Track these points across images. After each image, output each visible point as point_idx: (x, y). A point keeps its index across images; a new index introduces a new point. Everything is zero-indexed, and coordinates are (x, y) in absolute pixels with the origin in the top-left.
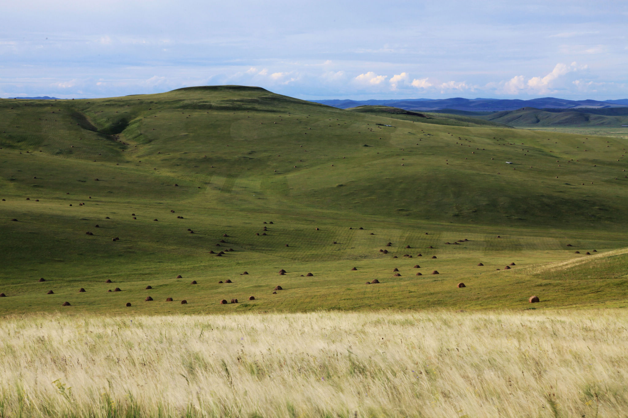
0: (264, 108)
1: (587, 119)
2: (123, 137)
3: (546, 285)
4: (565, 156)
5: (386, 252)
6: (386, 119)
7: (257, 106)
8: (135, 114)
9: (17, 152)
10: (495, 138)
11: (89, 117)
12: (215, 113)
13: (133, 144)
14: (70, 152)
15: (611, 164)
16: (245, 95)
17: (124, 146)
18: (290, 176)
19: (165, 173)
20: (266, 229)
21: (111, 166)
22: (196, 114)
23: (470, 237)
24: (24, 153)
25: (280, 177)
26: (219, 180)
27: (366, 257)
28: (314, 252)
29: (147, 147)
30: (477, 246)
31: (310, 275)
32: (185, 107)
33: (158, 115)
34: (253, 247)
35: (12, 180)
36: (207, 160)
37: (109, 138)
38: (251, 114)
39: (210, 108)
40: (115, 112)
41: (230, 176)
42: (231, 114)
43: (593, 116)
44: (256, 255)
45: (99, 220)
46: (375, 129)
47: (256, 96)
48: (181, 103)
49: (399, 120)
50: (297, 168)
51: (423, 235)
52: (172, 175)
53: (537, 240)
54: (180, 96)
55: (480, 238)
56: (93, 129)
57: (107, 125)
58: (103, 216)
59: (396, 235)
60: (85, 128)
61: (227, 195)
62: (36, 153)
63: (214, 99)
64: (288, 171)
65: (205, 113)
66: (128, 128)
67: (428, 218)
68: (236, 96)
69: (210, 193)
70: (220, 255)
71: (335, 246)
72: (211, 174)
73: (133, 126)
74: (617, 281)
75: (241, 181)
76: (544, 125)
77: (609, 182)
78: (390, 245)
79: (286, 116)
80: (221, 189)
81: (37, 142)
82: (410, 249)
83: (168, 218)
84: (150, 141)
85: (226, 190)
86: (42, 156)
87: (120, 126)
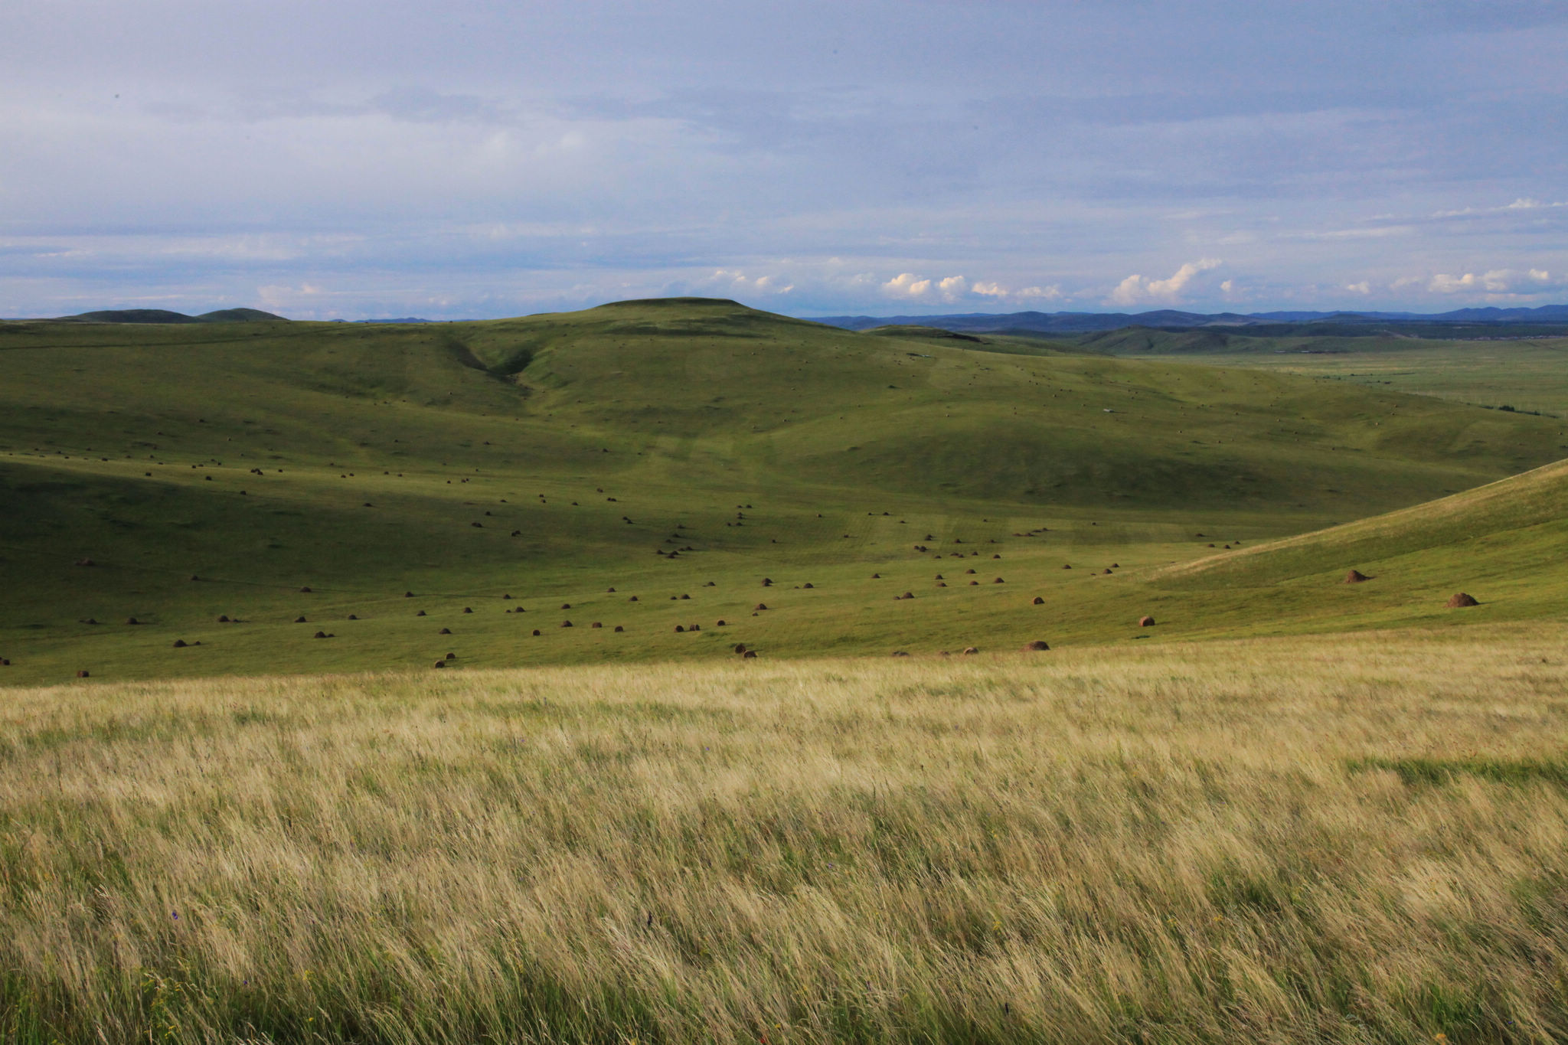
0: (737, 331)
1: (1224, 343)
2: (523, 378)
3: (1165, 598)
4: (1193, 400)
5: (924, 549)
6: (921, 346)
7: (725, 328)
8: (542, 343)
9: (369, 402)
10: (1087, 373)
11: (475, 348)
12: (662, 340)
13: (540, 388)
14: (446, 402)
15: (1260, 411)
16: (709, 312)
17: (526, 392)
18: (778, 435)
19: (588, 432)
20: (741, 516)
21: (509, 420)
22: (634, 342)
23: (1051, 524)
24: (380, 403)
25: (762, 437)
26: (668, 442)
27: (892, 557)
28: (814, 550)
29: (561, 392)
30: (1060, 538)
31: (809, 586)
32: (617, 331)
33: (577, 343)
34: (722, 544)
35: (363, 445)
36: (649, 412)
37: (504, 380)
38: (716, 341)
39: (655, 332)
40: (512, 340)
41: (686, 435)
42: (686, 341)
43: (1233, 337)
44: (726, 556)
45: (491, 504)
46: (906, 360)
47: (722, 312)
48: (611, 326)
49: (940, 347)
50: (787, 423)
51: (979, 523)
52: (599, 434)
53: (1151, 528)
54: (609, 314)
55: (1065, 525)
56: (480, 367)
57: (501, 361)
58: (497, 499)
59: (939, 522)
60: (468, 365)
61: (682, 465)
62: (399, 404)
63: (660, 319)
64: (773, 427)
65: (646, 340)
66: (532, 365)
67: (987, 496)
68: (693, 315)
69: (656, 461)
70: (672, 556)
71: (847, 541)
72: (659, 432)
73: (538, 363)
74: (1270, 590)
75: (700, 443)
76: (1160, 352)
77: (1257, 437)
78: (929, 538)
79: (769, 343)
80: (673, 456)
81: (400, 388)
82: (960, 544)
83: (593, 500)
84: (565, 384)
85: (678, 456)
86: (405, 408)
87: (521, 361)
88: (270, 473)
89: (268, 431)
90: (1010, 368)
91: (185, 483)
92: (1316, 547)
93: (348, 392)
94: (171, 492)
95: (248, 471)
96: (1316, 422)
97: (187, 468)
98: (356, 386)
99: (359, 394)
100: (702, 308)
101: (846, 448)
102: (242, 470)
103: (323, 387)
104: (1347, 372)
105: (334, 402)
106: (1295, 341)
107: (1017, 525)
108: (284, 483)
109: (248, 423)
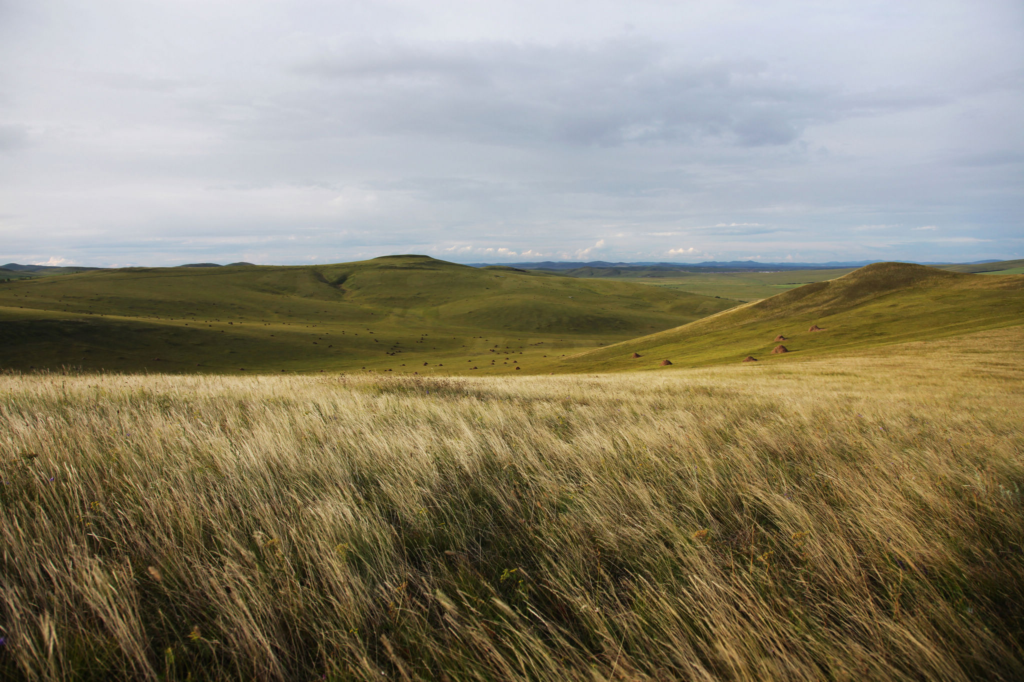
0: (428, 267)
1: (619, 273)
2: (344, 286)
4: (603, 293)
5: (493, 351)
6: (501, 273)
7: (424, 266)
8: (352, 272)
9: (281, 296)
10: (564, 283)
11: (325, 275)
12: (398, 271)
13: (349, 290)
14: (311, 296)
15: (628, 297)
16: (417, 260)
17: (344, 292)
18: (441, 307)
19: (367, 307)
20: (422, 339)
21: (335, 303)
22: (387, 272)
23: (545, 341)
24: (285, 297)
25: (435, 308)
26: (398, 311)
27: (480, 354)
28: (450, 352)
29: (357, 292)
30: (548, 346)
31: (441, 365)
32: (381, 268)
33: (365, 273)
34: (413, 349)
35: (276, 313)
36: (392, 299)
37: (335, 287)
38: (420, 271)
39: (396, 268)
40: (340, 272)
41: (405, 308)
42: (408, 271)
43: (622, 271)
44: (414, 354)
45: (322, 335)
46: (494, 278)
47: (423, 260)
48: (379, 266)
49: (509, 273)
50: (446, 302)
51: (517, 340)
52: (370, 308)
53: (583, 342)
54: (380, 261)
55: (550, 341)
56: (326, 282)
57: (335, 279)
58: (324, 333)
59: (501, 340)
60: (321, 281)
61: (402, 319)
62: (293, 297)
63: (398, 263)
64: (440, 304)
65: (392, 271)
66: (347, 281)
67: (521, 330)
68: (411, 261)
69: (392, 318)
70: (392, 355)
71: (464, 348)
72: (394, 307)
73: (349, 280)
75: (411, 311)
76: (596, 277)
77: (626, 307)
78: (496, 346)
79: (441, 272)
80: (399, 316)
81: (293, 290)
82: (508, 349)
83: (363, 333)
84: (359, 288)
85: (402, 316)
86: (295, 298)
87: (343, 279)
88: (236, 324)
89: (240, 308)
90: (534, 282)
91: (199, 328)
92: (627, 345)
93: (273, 292)
94: (194, 331)
95: (227, 323)
96: (648, 302)
97: (203, 322)
98: (276, 290)
99: (278, 293)
100: (415, 259)
101: (467, 312)
102: (225, 323)
103: (263, 291)
104: (663, 284)
105: (267, 296)
106: (645, 272)
107: (532, 341)
108: (241, 327)
109: (232, 304)
